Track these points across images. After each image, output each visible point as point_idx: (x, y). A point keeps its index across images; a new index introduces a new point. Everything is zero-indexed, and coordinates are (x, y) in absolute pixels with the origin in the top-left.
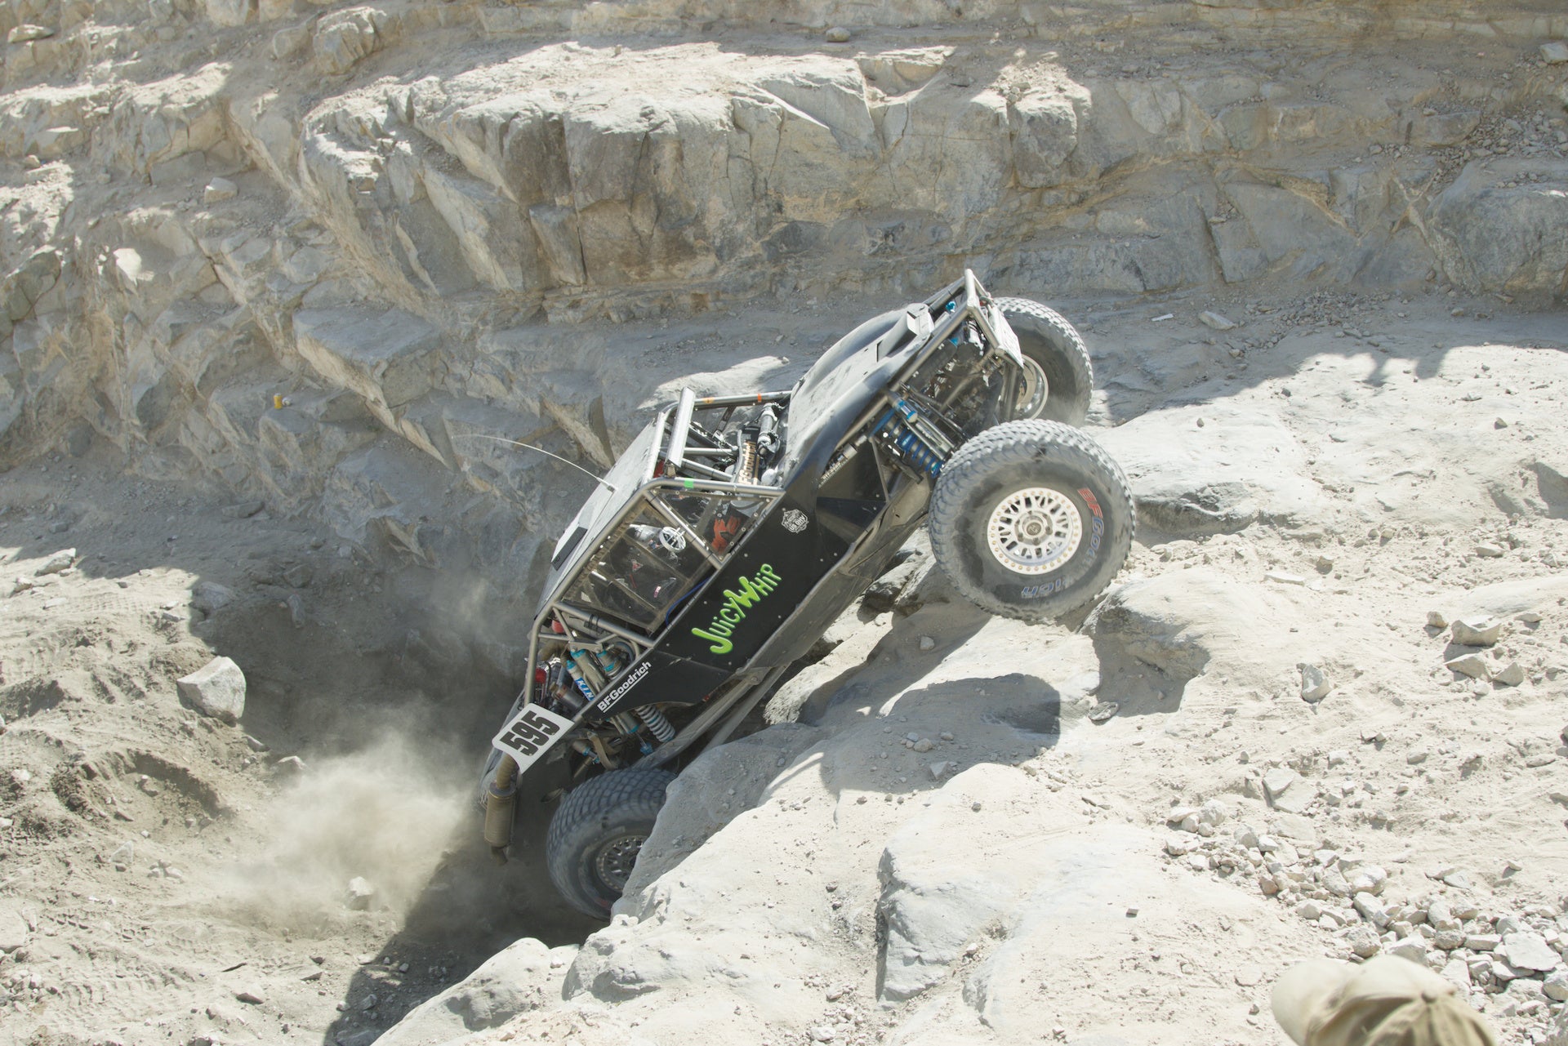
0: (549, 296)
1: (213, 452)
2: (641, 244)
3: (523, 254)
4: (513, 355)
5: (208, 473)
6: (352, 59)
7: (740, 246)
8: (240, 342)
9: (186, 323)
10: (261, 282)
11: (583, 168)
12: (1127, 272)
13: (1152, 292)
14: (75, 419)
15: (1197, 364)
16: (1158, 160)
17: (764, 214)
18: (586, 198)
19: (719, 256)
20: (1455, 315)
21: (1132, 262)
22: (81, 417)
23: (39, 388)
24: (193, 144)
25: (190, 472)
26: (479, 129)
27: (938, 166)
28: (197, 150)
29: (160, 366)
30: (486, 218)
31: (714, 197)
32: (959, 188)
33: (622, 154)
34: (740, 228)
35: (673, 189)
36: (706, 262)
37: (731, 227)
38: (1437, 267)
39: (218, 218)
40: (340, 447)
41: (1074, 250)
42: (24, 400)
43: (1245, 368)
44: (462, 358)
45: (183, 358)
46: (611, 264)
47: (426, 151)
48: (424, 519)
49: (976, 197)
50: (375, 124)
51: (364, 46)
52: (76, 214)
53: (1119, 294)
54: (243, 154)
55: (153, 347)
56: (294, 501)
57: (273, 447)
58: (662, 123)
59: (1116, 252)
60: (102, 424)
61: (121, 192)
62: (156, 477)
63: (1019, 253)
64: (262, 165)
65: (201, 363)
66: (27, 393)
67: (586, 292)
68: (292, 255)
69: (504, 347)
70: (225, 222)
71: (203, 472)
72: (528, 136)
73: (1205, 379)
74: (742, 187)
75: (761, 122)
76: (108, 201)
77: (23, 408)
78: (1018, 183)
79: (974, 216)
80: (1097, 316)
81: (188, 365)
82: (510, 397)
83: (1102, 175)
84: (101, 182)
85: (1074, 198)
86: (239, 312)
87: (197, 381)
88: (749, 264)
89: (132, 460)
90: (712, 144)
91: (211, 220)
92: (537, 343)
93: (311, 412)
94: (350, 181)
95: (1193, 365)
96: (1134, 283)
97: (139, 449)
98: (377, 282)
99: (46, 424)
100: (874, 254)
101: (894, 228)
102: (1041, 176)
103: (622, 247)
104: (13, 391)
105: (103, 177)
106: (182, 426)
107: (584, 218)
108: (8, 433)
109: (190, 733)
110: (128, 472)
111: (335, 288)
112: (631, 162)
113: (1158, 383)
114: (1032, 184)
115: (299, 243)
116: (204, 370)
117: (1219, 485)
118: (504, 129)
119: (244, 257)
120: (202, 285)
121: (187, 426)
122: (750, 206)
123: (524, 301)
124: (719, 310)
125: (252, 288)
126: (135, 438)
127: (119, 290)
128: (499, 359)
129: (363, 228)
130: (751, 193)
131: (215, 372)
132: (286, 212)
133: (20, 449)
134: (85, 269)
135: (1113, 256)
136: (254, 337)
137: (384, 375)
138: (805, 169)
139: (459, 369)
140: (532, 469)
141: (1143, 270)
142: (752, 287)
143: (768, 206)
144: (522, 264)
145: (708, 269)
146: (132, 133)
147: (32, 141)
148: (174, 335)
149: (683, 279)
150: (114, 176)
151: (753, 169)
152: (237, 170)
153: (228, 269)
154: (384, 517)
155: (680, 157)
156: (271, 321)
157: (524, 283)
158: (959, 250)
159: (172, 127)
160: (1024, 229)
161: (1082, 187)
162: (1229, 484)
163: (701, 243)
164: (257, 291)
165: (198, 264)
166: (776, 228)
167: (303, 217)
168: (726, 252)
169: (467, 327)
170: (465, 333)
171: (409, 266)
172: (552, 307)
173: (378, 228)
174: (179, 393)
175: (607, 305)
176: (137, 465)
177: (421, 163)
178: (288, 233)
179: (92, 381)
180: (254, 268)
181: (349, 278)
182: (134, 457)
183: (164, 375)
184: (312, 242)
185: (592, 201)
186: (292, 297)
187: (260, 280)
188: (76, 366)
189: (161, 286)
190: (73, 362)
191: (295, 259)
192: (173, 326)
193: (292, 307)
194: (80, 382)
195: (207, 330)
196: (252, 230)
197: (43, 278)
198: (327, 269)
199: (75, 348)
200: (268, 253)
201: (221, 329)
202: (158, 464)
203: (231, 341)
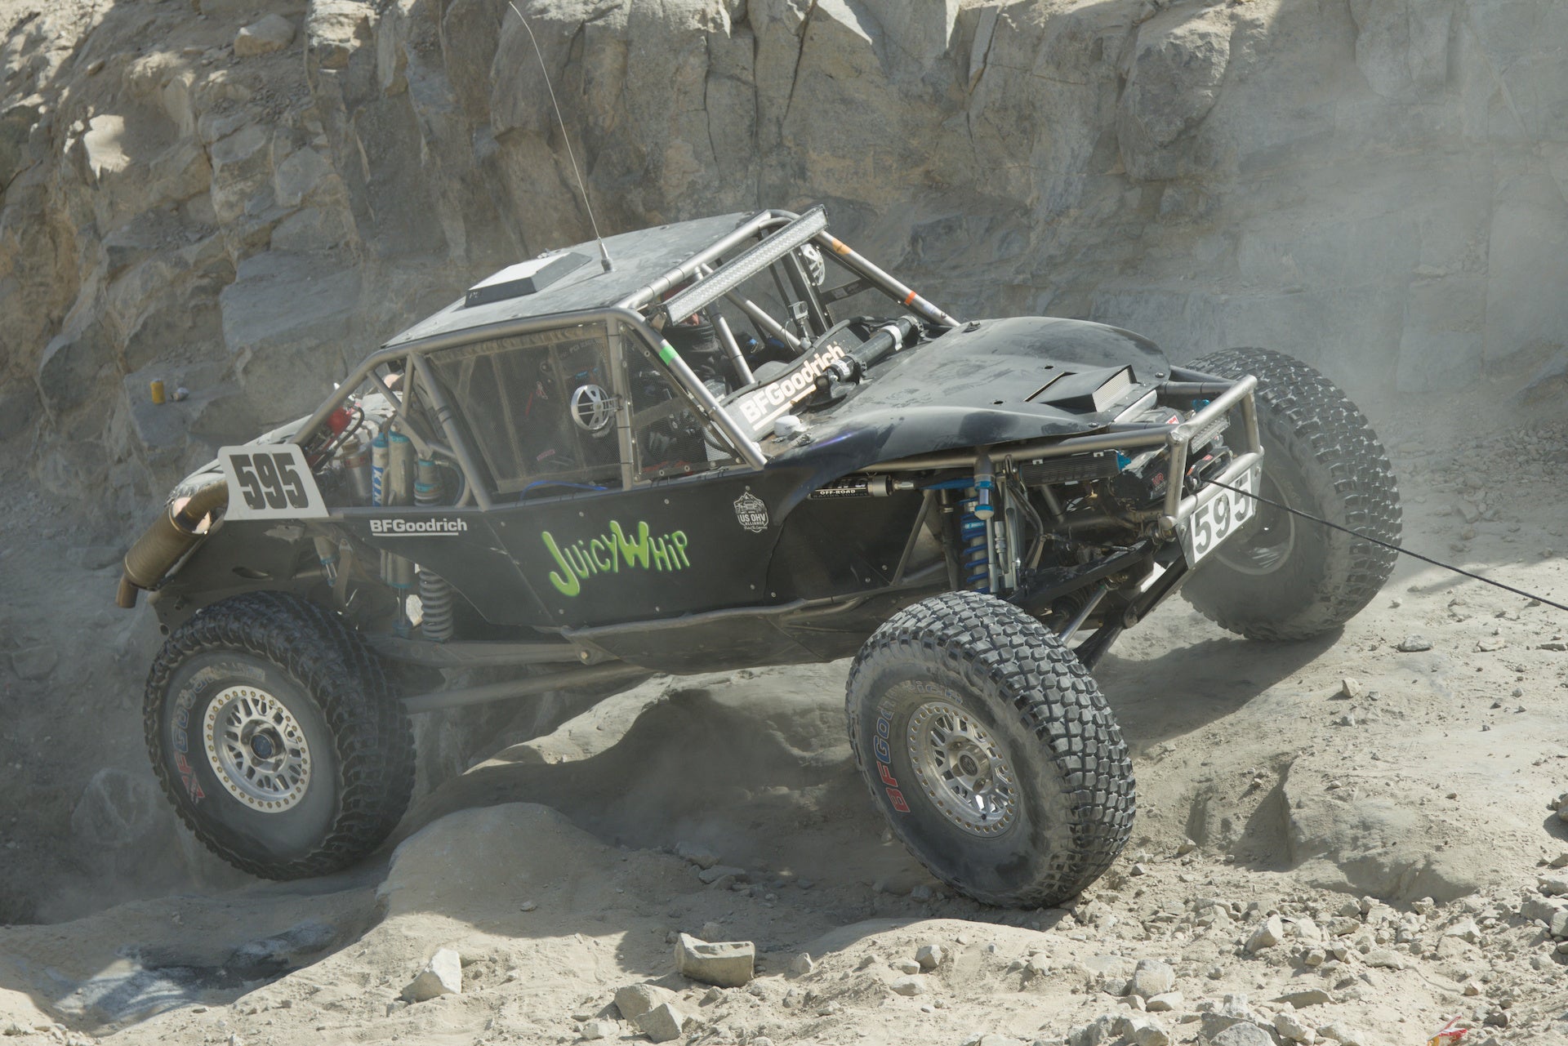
1: (120, 461)
3: (469, 203)
5: (108, 494)
8: (200, 290)
9: (134, 248)
18: (495, 121)
27: (1027, 124)
29: (93, 310)
31: (678, 142)
32: (1051, 168)
35: (617, 120)
39: (234, 82)
45: (118, 304)
58: (613, 8)
61: (158, 22)
62: (53, 487)
65: (138, 316)
68: (287, 155)
70: (238, 90)
71: (106, 489)
74: (731, 129)
75: (773, 19)
76: (138, 34)
81: (123, 316)
86: (211, 240)
87: (127, 342)
89: (36, 456)
90: (676, 52)
91: (223, 85)
94: (312, 49)
97: (48, 439)
101: (931, 228)
103: (556, 209)
106: (109, 413)
110: (31, 474)
111: (317, 222)
112: (555, 68)
116: (138, 328)
119: (227, 153)
120: (192, 191)
125: (230, 206)
126: (48, 421)
130: (748, 140)
131: (154, 333)
134: (55, 142)
138: (842, 108)
143: (783, 166)
144: (466, 218)
148: (111, 264)
151: (755, 99)
155: (624, 69)
157: (468, 251)
164: (237, 210)
165: (188, 154)
171: (363, 199)
176: (40, 464)
178: (295, 121)
179: (52, 322)
180: (236, 173)
181: (341, 208)
182: (39, 451)
183: (89, 327)
184: (318, 141)
185: (502, 129)
186: (257, 228)
187: (242, 194)
188: (29, 295)
189: (134, 183)
190: (22, 288)
191: (285, 166)
192: (111, 250)
193: (259, 243)
194: (33, 321)
195: (159, 263)
196: (259, 109)
197: (21, 146)
198: (316, 188)
199: (27, 265)
200: (259, 151)
201: (176, 265)
202: (60, 470)
203: (190, 286)
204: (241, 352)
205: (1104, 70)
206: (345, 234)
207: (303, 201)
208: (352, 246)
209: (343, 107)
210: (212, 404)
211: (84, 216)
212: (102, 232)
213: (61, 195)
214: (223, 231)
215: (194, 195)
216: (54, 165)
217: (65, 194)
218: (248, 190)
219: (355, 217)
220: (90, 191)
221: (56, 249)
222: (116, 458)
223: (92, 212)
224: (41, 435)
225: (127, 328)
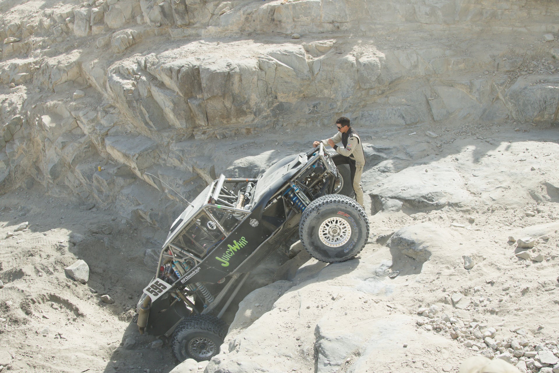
0: (196, 130)
1: (77, 187)
2: (227, 111)
3: (186, 115)
4: (183, 151)
5: (75, 194)
6: (125, 47)
7: (263, 111)
8: (86, 148)
9: (67, 142)
10: (94, 126)
11: (207, 85)
12: (399, 118)
13: (408, 125)
14: (28, 176)
15: (425, 150)
16: (409, 78)
17: (271, 100)
18: (208, 95)
19: (255, 115)
20: (516, 131)
21: (401, 114)
22: (30, 175)
23: (15, 165)
24: (69, 78)
25: (69, 194)
26: (170, 72)
27: (332, 82)
28: (70, 80)
29: (58, 157)
30: (173, 103)
31: (253, 94)
32: (339, 89)
33: (220, 80)
34: (262, 105)
35: (238, 91)
36: (250, 117)
37: (259, 104)
38: (509, 114)
39: (78, 104)
40: (122, 185)
41: (381, 110)
42: (10, 169)
43: (442, 151)
44: (165, 152)
46: (217, 118)
47: (151, 79)
48: (152, 210)
49: (345, 93)
50: (133, 70)
51: (129, 43)
52: (28, 103)
53: (397, 125)
54: (87, 81)
55: (55, 150)
56: (106, 204)
57: (98, 185)
58: (234, 68)
59: (396, 111)
60: (38, 177)
62: (57, 196)
63: (361, 112)
64: (93, 85)
65: (72, 155)
66: (11, 167)
67: (208, 128)
68: (104, 117)
69: (180, 148)
70: (80, 105)
71: (73, 194)
72: (187, 74)
73: (428, 155)
74: (262, 90)
75: (269, 67)
76: (39, 99)
77: (9, 172)
78: (360, 87)
79: (345, 99)
80: (389, 133)
82: (182, 166)
83: (390, 84)
84: (37, 92)
85: (380, 92)
86: (86, 137)
87: (71, 162)
88: (266, 118)
89: (48, 190)
90: (252, 75)
91: (76, 105)
92: (191, 147)
93: (111, 172)
94: (124, 91)
95: (423, 150)
96: (402, 122)
97: (51, 186)
98: (134, 126)
99: (18, 178)
100: (310, 113)
101: (317, 104)
102: (368, 84)
103: (221, 112)
104: (6, 166)
105: (37, 90)
107: (207, 102)
108: (4, 181)
109: (69, 287)
110: (47, 194)
111: (120, 128)
112: (223, 82)
113: (411, 157)
114: (365, 87)
115: (107, 113)
116: (73, 158)
117: (433, 193)
118: (179, 71)
119: (87, 118)
120: (73, 128)
121: (67, 178)
122: (265, 97)
123: (186, 132)
124: (255, 134)
125: (90, 129)
126: (49, 182)
127: (43, 130)
128: (177, 152)
129: (129, 107)
130: (266, 92)
131: (78, 159)
132: (102, 102)
133: (8, 187)
134: (31, 123)
135: (394, 112)
136: (91, 146)
137: (137, 159)
138: (285, 84)
139: (164, 156)
140: (190, 191)
141: (405, 117)
142: (267, 125)
143: (272, 97)
144: (185, 119)
145: (251, 120)
146: (48, 75)
147: (12, 78)
148: (63, 146)
149: (242, 123)
150: (41, 90)
151: (267, 84)
152: (85, 87)
153: (82, 122)
154: (137, 209)
155: (241, 80)
156: (97, 140)
157: (186, 126)
158: (340, 111)
159: (62, 72)
160: (363, 103)
161: (383, 88)
162: (437, 192)
163: (248, 110)
164: (92, 130)
165: (71, 120)
166: (275, 105)
167: (108, 103)
168: (257, 113)
169: (166, 141)
170: (166, 143)
171: (146, 120)
172: (196, 134)
173: (134, 107)
174: (65, 166)
175: (216, 133)
176: (50, 192)
177: (149, 84)
178: (103, 109)
181: (125, 125)
183: (58, 160)
184: (111, 112)
185: (210, 96)
189: (58, 128)
191: (105, 118)
192: (62, 142)
195: (74, 144)
196: (90, 108)
197: (16, 126)
199: (28, 150)
200: (96, 116)
201: (79, 143)
202: (57, 191)
203: (83, 148)
205: (354, 69)
207: (114, 125)
212: (51, 140)
213: (36, 134)
214: (90, 134)
216: (33, 128)
217: (38, 133)
225: (70, 159)
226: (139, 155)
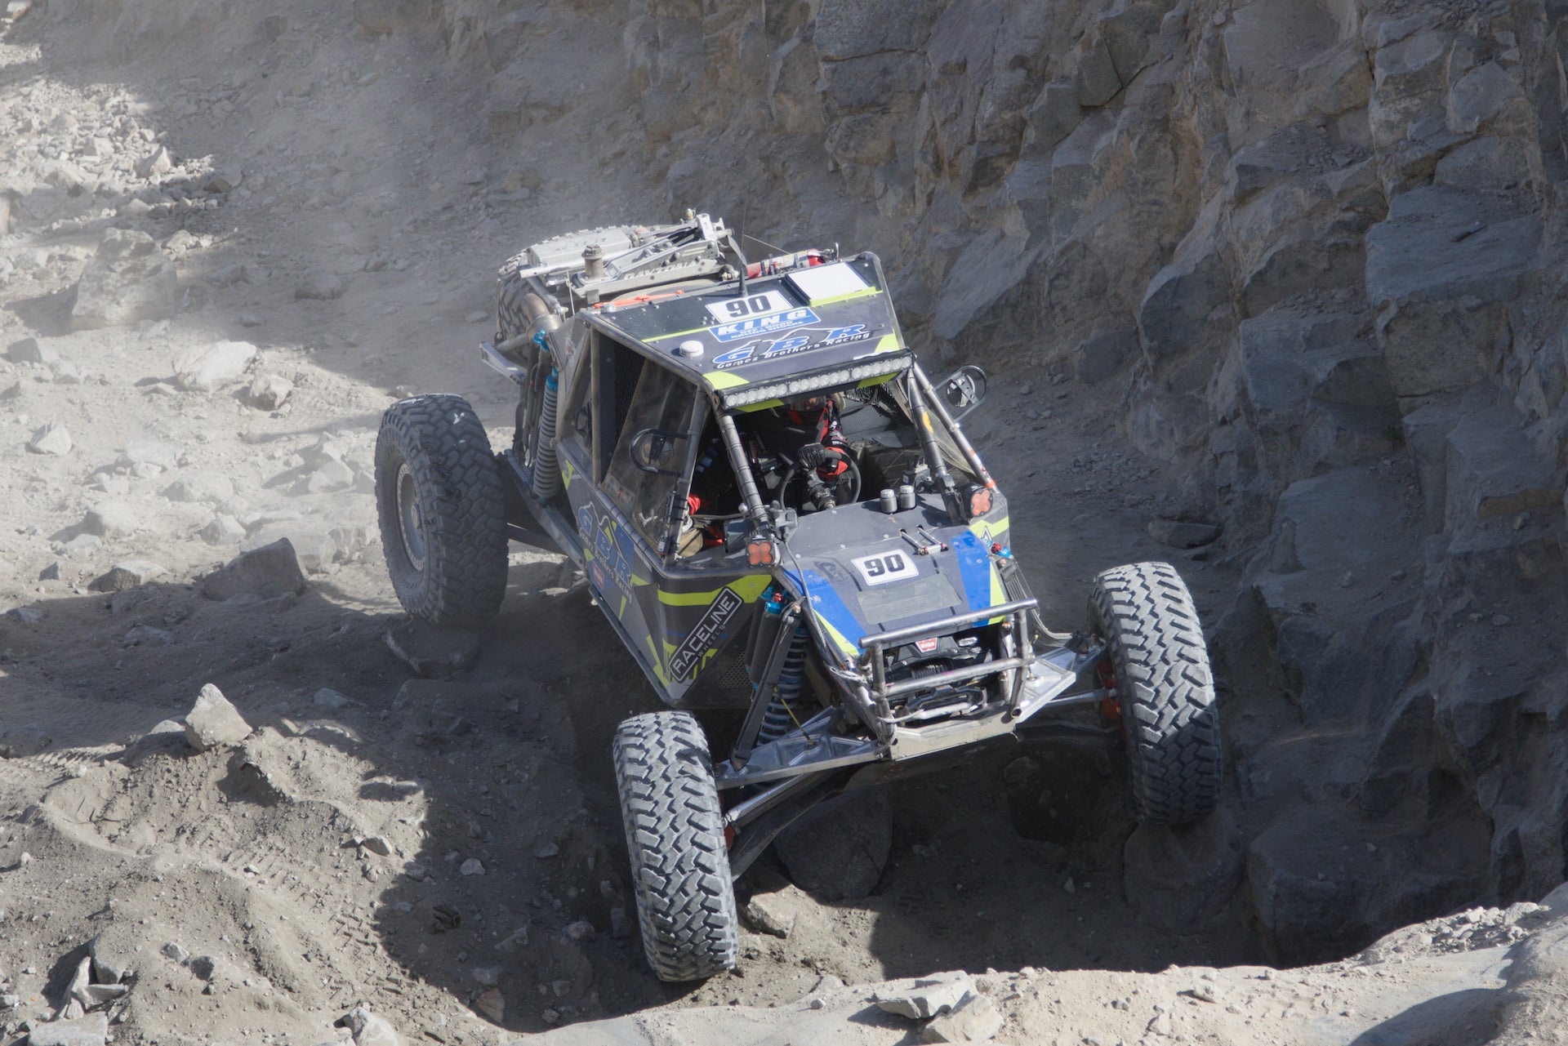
1: (1224, 422)
5: (1206, 460)
8: (1342, 225)
9: (1268, 169)
23: (1068, 241)
25: (1185, 451)
29: (1212, 239)
40: (1324, 453)
42: (1039, 255)
45: (1243, 235)
62: (1142, 445)
65: (1265, 250)
66: (1049, 243)
68: (1468, 70)
71: (1204, 454)
77: (1029, 273)
81: (1246, 249)
87: (1247, 281)
89: (1126, 406)
97: (1143, 388)
99: (1064, 309)
104: (1028, 236)
106: (1217, 364)
108: (995, 309)
111: (1495, 155)
116: (1263, 265)
119: (1393, 62)
120: (1346, 105)
121: (1220, 369)
125: (1390, 126)
131: (1281, 273)
134: (1193, 35)
137: (1387, 329)
139: (1523, 351)
148: (1240, 185)
164: (1398, 134)
165: (1346, 60)
176: (1130, 417)
178: (1481, 29)
179: (1162, 249)
180: (1402, 87)
181: (1526, 140)
182: (1130, 400)
183: (1206, 258)
184: (1506, 55)
186: (1420, 156)
187: (1407, 114)
188: (1139, 214)
189: (1278, 90)
190: (1132, 206)
191: (1462, 83)
192: (1242, 169)
193: (1422, 174)
194: (1141, 246)
195: (1297, 189)
196: (1439, 11)
197: (1150, 37)
198: (1498, 113)
199: (1141, 178)
200: (1433, 62)
201: (1317, 192)
202: (1153, 426)
203: (1330, 219)
204: (1384, 307)
206: (1528, 171)
207: (1479, 128)
208: (1535, 187)
209: (1544, 16)
210: (1344, 365)
211: (1214, 125)
212: (1234, 147)
213: (1190, 99)
214: (1378, 157)
215: (1349, 110)
216: (1186, 63)
217: (1195, 97)
218: (1414, 109)
219: (1544, 152)
220: (1225, 96)
221: (1177, 163)
222: (1220, 417)
223: (1224, 121)
224: (1135, 382)
225: (1250, 265)
226: (1402, 312)
